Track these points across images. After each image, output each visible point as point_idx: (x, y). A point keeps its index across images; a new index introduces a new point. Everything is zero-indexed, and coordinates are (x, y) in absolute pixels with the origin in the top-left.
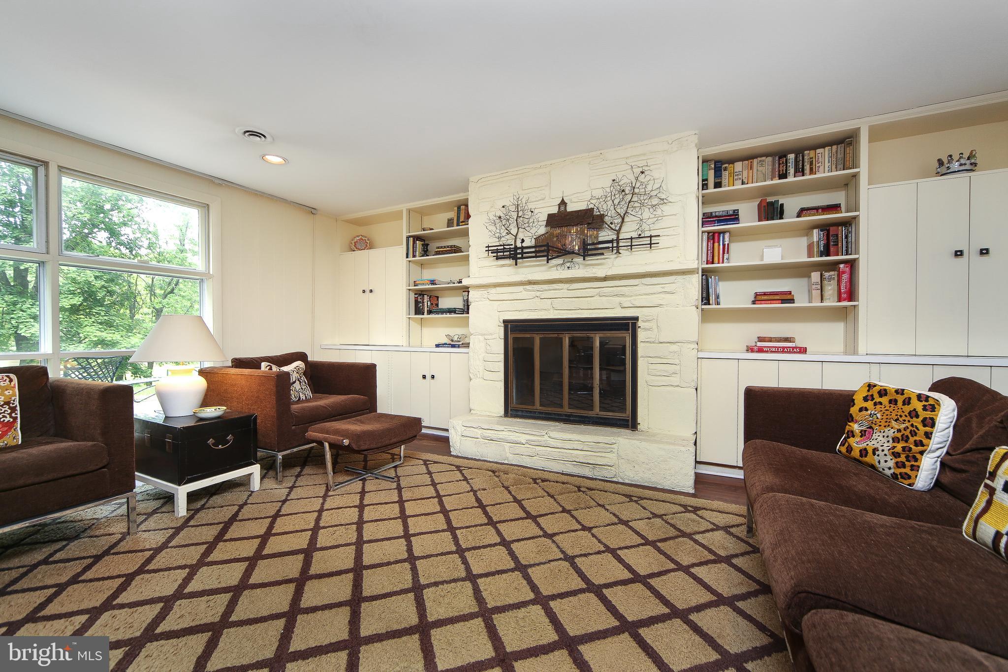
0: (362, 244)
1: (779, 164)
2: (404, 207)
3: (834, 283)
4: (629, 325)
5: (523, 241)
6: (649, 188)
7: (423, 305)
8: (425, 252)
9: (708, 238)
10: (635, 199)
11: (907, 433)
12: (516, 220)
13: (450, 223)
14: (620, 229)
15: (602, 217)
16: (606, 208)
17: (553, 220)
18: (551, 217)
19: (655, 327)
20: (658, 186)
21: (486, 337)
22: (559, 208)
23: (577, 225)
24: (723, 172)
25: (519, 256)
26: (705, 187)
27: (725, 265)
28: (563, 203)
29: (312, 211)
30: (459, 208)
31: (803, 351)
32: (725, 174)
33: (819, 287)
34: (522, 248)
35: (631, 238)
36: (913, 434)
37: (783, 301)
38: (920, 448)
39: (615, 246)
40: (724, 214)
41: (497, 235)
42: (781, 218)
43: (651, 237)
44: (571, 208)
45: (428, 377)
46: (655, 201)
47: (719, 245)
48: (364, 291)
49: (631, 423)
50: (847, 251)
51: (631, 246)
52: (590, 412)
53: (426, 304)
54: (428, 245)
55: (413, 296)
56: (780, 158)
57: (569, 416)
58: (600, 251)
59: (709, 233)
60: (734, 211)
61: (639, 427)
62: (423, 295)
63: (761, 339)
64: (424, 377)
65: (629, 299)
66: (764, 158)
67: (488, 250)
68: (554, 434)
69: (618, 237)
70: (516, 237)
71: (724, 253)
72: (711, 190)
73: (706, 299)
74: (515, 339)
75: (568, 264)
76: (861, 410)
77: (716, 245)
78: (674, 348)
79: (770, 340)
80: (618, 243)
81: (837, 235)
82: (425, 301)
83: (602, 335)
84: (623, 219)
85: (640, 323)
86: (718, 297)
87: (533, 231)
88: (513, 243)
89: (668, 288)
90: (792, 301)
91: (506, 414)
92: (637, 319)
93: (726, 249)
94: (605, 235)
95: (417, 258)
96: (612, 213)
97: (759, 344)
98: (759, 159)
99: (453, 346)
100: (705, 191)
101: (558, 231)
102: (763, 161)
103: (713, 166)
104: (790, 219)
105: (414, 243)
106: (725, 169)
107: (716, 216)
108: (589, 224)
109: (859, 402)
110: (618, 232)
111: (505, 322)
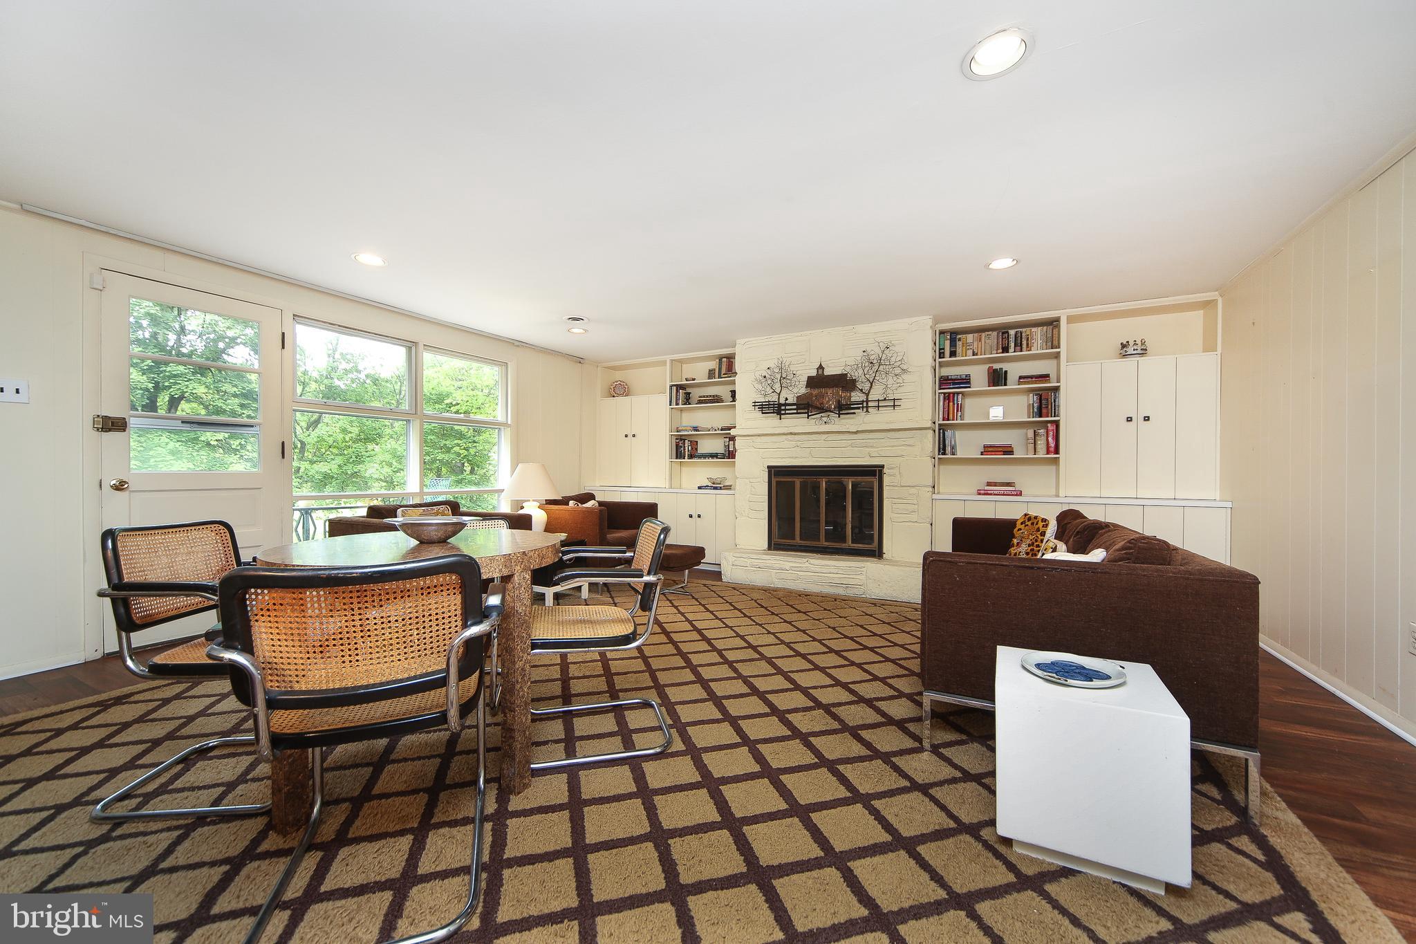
0: (619, 390)
1: (1002, 339)
2: (668, 358)
3: (1044, 438)
4: (876, 472)
5: (787, 399)
6: (893, 359)
7: (684, 449)
8: (687, 399)
9: (944, 398)
10: (881, 367)
11: (1034, 541)
12: (780, 380)
13: (711, 374)
14: (869, 392)
15: (854, 382)
16: (857, 374)
17: (812, 382)
18: (810, 379)
19: (897, 473)
20: (899, 358)
21: (751, 480)
22: (818, 371)
23: (833, 387)
24: (958, 342)
25: (783, 412)
26: (942, 355)
27: (959, 421)
28: (821, 367)
29: (580, 360)
30: (720, 360)
31: (1020, 494)
32: (959, 344)
33: (1033, 441)
34: (786, 405)
35: (878, 400)
36: (1036, 541)
37: (1005, 453)
38: (1038, 548)
39: (864, 405)
40: (959, 377)
41: (763, 392)
42: (1005, 385)
43: (894, 399)
44: (828, 372)
45: (695, 515)
46: (898, 371)
47: (954, 404)
48: (626, 436)
49: (877, 553)
50: (1055, 414)
51: (878, 406)
52: (844, 545)
53: (687, 448)
54: (690, 393)
55: (674, 441)
56: (1003, 333)
57: (826, 548)
58: (853, 411)
59: (944, 394)
60: (966, 376)
61: (884, 556)
62: (685, 440)
63: (989, 484)
64: (691, 516)
65: (876, 450)
66: (990, 333)
67: (755, 406)
68: (812, 561)
69: (867, 399)
70: (779, 394)
71: (957, 411)
72: (947, 359)
73: (942, 449)
74: (778, 483)
75: (825, 419)
76: (1018, 530)
77: (951, 404)
78: (913, 491)
79: (995, 484)
80: (867, 404)
81: (1047, 400)
82: (686, 445)
83: (853, 480)
84: (872, 384)
85: (885, 470)
86: (953, 448)
87: (795, 390)
88: (777, 400)
89: (910, 442)
90: (1011, 452)
91: (770, 548)
92: (883, 466)
93: (960, 408)
94: (856, 396)
95: (680, 406)
96: (863, 378)
97: (987, 488)
98: (987, 333)
99: (716, 488)
100: (941, 360)
101: (815, 392)
102: (990, 335)
103: (949, 337)
104: (1012, 384)
105: (677, 391)
106: (960, 340)
107: (951, 379)
108: (842, 387)
109: (1019, 526)
110: (867, 395)
111: (768, 467)
